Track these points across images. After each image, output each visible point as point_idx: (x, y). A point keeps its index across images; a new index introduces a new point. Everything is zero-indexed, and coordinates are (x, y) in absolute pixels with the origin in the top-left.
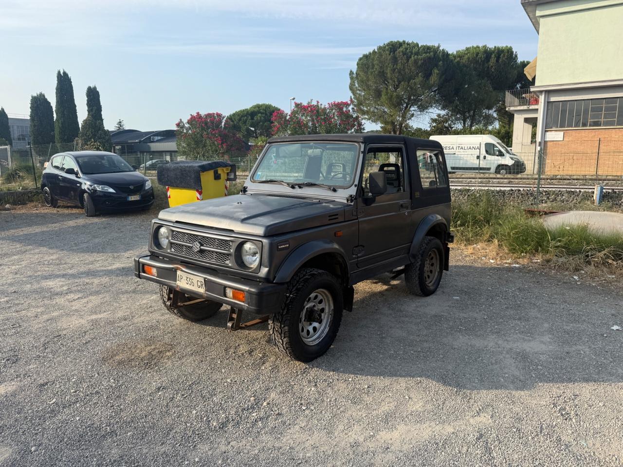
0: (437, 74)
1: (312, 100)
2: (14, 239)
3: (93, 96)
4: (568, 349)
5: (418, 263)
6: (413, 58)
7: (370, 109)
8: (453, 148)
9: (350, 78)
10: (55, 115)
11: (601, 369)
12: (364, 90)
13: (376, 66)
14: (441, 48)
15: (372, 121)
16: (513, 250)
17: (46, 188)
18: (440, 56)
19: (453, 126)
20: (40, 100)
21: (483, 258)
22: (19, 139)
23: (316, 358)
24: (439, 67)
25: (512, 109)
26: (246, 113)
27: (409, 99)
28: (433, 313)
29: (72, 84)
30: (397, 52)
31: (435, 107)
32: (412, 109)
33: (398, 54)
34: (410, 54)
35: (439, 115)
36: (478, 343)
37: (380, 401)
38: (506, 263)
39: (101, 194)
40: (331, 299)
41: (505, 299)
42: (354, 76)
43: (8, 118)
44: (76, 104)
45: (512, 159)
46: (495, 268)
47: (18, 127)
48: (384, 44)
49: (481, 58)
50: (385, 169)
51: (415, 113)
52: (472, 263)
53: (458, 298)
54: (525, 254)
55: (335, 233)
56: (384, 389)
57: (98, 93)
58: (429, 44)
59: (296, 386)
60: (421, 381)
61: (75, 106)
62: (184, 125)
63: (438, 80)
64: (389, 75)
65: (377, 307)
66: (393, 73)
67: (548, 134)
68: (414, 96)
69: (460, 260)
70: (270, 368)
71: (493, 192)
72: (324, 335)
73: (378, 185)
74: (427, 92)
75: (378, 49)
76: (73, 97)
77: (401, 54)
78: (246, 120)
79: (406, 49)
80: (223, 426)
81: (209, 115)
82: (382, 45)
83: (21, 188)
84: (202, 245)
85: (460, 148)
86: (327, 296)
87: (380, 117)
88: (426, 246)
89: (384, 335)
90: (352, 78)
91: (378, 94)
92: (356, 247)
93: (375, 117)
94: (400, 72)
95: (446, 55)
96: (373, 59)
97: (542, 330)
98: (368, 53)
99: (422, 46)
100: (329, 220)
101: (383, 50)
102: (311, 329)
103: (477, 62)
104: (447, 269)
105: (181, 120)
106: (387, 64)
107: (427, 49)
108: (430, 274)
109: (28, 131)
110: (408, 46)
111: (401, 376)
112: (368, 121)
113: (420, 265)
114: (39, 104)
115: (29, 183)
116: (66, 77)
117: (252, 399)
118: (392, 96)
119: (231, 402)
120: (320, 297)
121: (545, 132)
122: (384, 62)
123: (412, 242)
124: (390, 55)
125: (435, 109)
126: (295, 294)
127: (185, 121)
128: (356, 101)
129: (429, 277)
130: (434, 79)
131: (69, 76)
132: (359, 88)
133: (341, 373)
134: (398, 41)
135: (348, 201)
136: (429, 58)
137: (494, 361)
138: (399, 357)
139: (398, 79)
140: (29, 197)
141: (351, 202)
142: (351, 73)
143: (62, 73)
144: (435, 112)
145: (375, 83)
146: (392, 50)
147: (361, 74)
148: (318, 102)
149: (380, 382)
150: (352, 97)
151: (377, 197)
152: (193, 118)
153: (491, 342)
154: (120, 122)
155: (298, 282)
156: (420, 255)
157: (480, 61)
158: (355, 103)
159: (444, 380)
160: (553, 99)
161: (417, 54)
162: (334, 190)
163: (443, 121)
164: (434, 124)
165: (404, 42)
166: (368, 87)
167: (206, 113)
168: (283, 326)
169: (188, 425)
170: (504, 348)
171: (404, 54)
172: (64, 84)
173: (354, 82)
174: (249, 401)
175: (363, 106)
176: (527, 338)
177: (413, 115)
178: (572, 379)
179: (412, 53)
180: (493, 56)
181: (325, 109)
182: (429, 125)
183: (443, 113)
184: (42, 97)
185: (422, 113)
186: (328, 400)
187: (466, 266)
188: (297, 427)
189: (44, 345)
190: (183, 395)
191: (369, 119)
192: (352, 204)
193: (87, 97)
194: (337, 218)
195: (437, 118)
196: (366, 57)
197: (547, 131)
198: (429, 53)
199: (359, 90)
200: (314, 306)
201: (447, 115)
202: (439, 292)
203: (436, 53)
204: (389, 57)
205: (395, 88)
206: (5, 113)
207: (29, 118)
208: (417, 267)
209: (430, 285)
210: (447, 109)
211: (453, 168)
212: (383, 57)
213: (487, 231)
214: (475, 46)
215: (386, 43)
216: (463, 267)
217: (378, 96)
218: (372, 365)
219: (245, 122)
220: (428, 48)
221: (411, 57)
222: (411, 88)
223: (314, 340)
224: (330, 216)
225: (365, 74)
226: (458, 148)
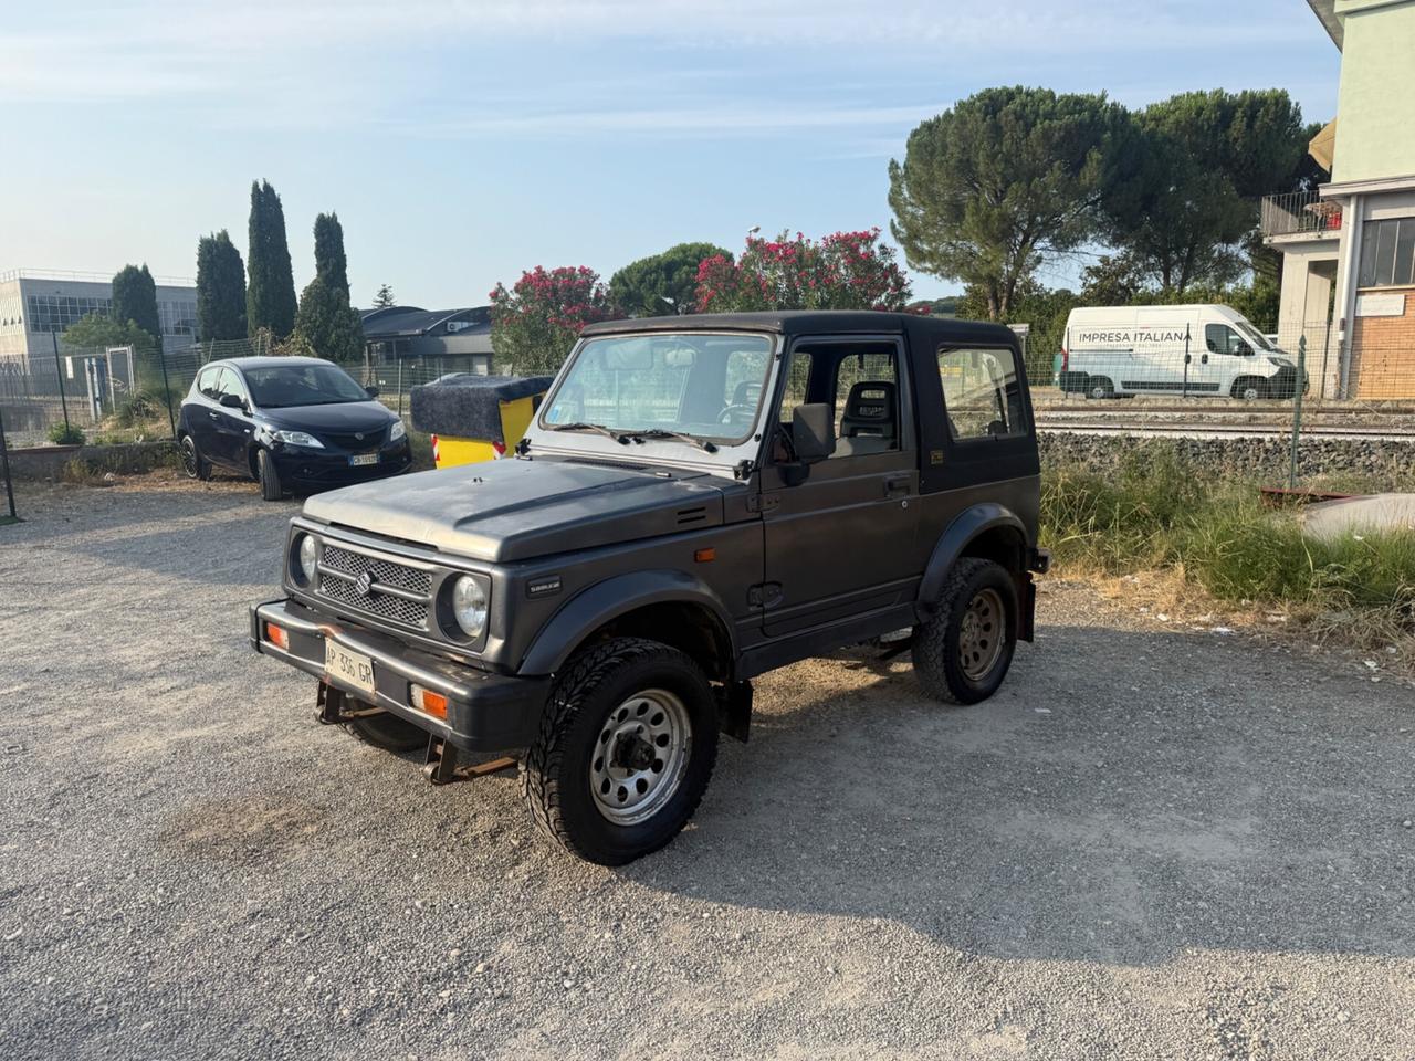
0: (1099, 162)
1: (787, 231)
2: (94, 551)
3: (329, 234)
4: (1295, 856)
5: (942, 623)
6: (1039, 126)
7: (936, 249)
8: (1127, 337)
9: (891, 177)
10: (247, 279)
11: (1369, 916)
12: (923, 203)
13: (951, 149)
14: (1109, 101)
15: (942, 275)
16: (1219, 591)
17: (188, 437)
18: (1106, 119)
19: (1140, 284)
20: (216, 246)
21: (1142, 609)
22: (177, 331)
23: (641, 855)
24: (1103, 147)
25: (1277, 239)
26: (655, 264)
27: (1032, 221)
28: (971, 748)
29: (283, 209)
30: (1002, 113)
31: (1094, 240)
32: (1039, 245)
33: (1004, 118)
34: (1032, 117)
35: (1104, 260)
36: (1059, 831)
37: (760, 975)
38: (1197, 623)
39: (294, 452)
40: (683, 712)
41: (1168, 716)
42: (901, 171)
43: (155, 287)
44: (290, 252)
45: (1274, 361)
46: (1165, 636)
47: (175, 304)
48: (972, 97)
49: (1210, 118)
50: (866, 394)
51: (1045, 254)
52: (1113, 621)
53: (1048, 711)
54: (1248, 601)
55: (696, 555)
56: (780, 944)
57: (339, 227)
58: (1080, 92)
59: (569, 926)
60: (879, 927)
61: (289, 257)
62: (507, 295)
63: (1100, 178)
64: (981, 168)
65: (837, 729)
66: (993, 162)
67: (1364, 299)
68: (1043, 215)
69: (1083, 613)
70: (526, 877)
71: (1194, 444)
72: (665, 801)
73: (814, 436)
74: (1075, 206)
75: (956, 108)
76: (285, 237)
77: (1011, 117)
78: (656, 280)
79: (1024, 105)
80: (364, 1016)
81: (562, 272)
82: (966, 99)
83: (142, 437)
84: (374, 580)
85: (1144, 336)
86: (672, 705)
87: (962, 265)
88: (963, 582)
89: (828, 803)
90: (894, 178)
91: (956, 212)
92: (760, 585)
93: (948, 266)
94: (1007, 161)
95: (1120, 116)
96: (945, 133)
97: (1239, 803)
98: (933, 120)
99: (1062, 98)
100: (680, 522)
101: (967, 110)
102: (631, 785)
103: (1198, 130)
104: (1028, 636)
105: (499, 284)
106: (977, 143)
107: (1076, 103)
108: (978, 649)
109: (194, 309)
110: (1029, 98)
111: (833, 912)
112: (934, 276)
113: (948, 629)
114: (216, 254)
115: (162, 428)
116: (270, 195)
117: (455, 952)
118: (989, 216)
119: (404, 959)
120: (655, 708)
121: (1357, 293)
122: (972, 136)
123: (923, 573)
124: (984, 120)
125: (1095, 244)
126: (578, 703)
127: (509, 286)
128: (903, 230)
129: (976, 656)
130: (1091, 173)
131: (276, 193)
132: (912, 201)
133: (690, 896)
134: (1005, 89)
135: (737, 474)
136: (1080, 125)
137: (1085, 883)
138: (846, 862)
139: (1004, 177)
140: (156, 457)
141: (745, 478)
142: (893, 165)
143: (261, 187)
144: (1095, 251)
145: (950, 186)
146: (991, 109)
147: (917, 167)
148: (800, 235)
149: (776, 924)
150: (896, 222)
151: (812, 466)
152: (527, 277)
153: (1094, 830)
154: (385, 291)
155: (588, 672)
156: (947, 605)
157: (1206, 127)
158: (901, 236)
159: (939, 929)
160: (1376, 214)
161: (1050, 116)
162: (711, 449)
163: (1114, 273)
164: (1094, 281)
165: (1019, 89)
166: (932, 196)
167: (556, 268)
168: (545, 779)
169: (286, 1011)
170: (1123, 848)
171: (1019, 116)
172: (267, 211)
173: (900, 186)
174: (444, 960)
175: (921, 241)
176: (1190, 822)
177: (1039, 260)
178: (1279, 942)
179: (1037, 115)
180: (1239, 114)
181: (816, 250)
182: (1081, 282)
183: (1114, 253)
184: (222, 240)
185: (1062, 254)
186: (634, 967)
187: (1095, 629)
188: (535, 1032)
189: (52, 798)
190: (301, 934)
191: (935, 271)
192: (747, 482)
193: (317, 236)
194: (703, 517)
195: (1100, 265)
196: (928, 127)
197: (1363, 293)
198: (1080, 112)
199: (912, 205)
200: (640, 730)
201: (1126, 257)
202: (1004, 693)
203: (1097, 112)
204: (983, 127)
205: (996, 196)
206: (149, 276)
207: (195, 285)
208: (939, 634)
209: (977, 675)
210: (1125, 244)
211: (1126, 385)
212: (970, 127)
213: (1160, 542)
214: (1194, 93)
215: (976, 92)
216: (1086, 631)
217: (957, 217)
218: (773, 879)
219: (653, 286)
220: (1078, 101)
221: (1034, 125)
222: (1035, 196)
223: (638, 813)
224: (679, 513)
225: (926, 168)
226: (1138, 336)
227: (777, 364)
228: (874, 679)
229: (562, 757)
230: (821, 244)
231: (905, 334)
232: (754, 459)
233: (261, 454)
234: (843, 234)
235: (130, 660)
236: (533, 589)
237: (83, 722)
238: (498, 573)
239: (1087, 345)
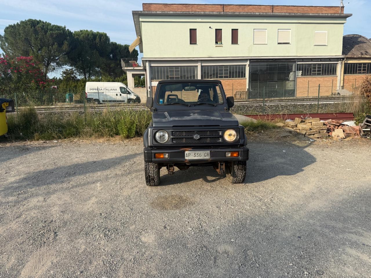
0: (67, 44)
6: (49, 32)
8: (102, 89)
13: (22, 34)
14: (66, 29)
18: (67, 33)
24: (68, 40)
25: (125, 68)
27: (49, 59)
33: (38, 28)
34: (46, 29)
49: (91, 37)
63: (68, 48)
66: (36, 40)
68: (53, 57)
77: (40, 28)
82: (24, 20)
94: (41, 41)
95: (70, 33)
98: (13, 25)
101: (25, 24)
103: (89, 40)
107: (58, 28)
121: (151, 82)
124: (31, 28)
130: (65, 47)
136: (61, 34)
139: (40, 45)
145: (23, 45)
146: (33, 25)
157: (90, 39)
160: (152, 65)
161: (52, 30)
164: (64, 75)
165: (40, 21)
166: (18, 48)
179: (48, 29)
180: (97, 37)
196: (11, 26)
198: (60, 30)
203: (64, 31)
214: (85, 30)
215: (27, 19)
221: (47, 32)
225: (14, 39)
239: (92, 91)
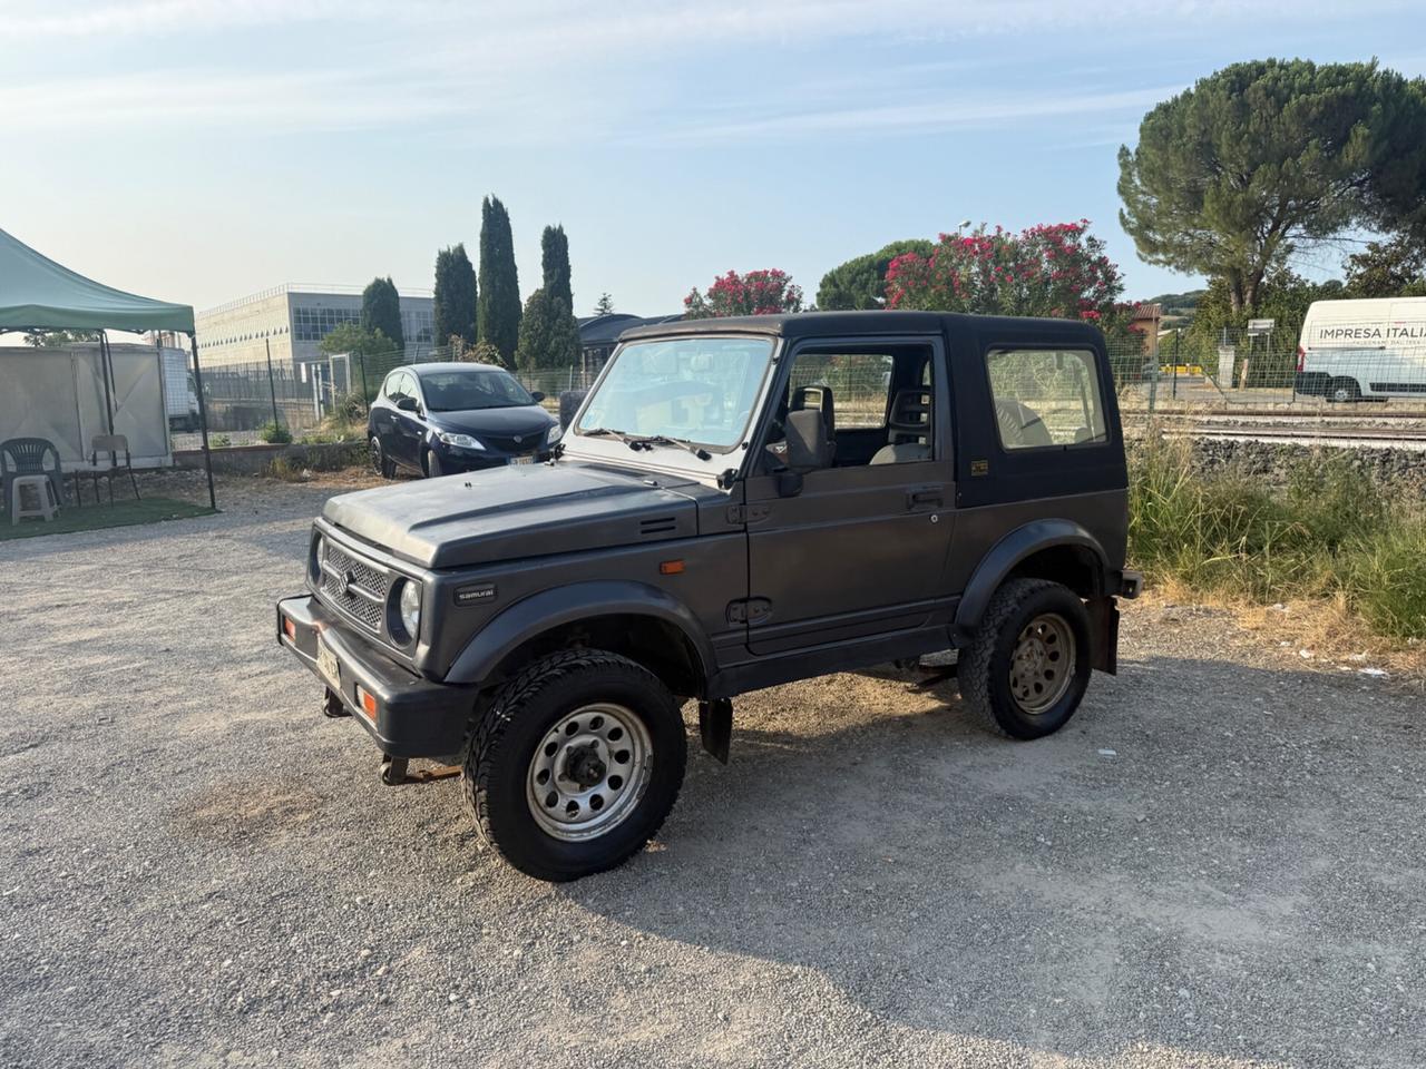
0: (1365, 138)
1: (984, 225)
3: (555, 246)
4: (1330, 947)
5: (986, 648)
6: (1294, 102)
7: (1171, 239)
8: (1378, 333)
9: (1121, 165)
10: (478, 290)
11: (1392, 1030)
12: (1156, 192)
13: (1190, 131)
14: (1380, 69)
15: (1177, 267)
16: (1380, 627)
17: (375, 438)
18: (1376, 90)
19: (1417, 273)
20: (452, 260)
21: (1283, 643)
22: (419, 339)
23: (589, 873)
24: (1371, 121)
27: (1283, 205)
28: (1000, 788)
29: (511, 222)
30: (1250, 89)
31: (1359, 224)
32: (1292, 231)
33: (1252, 95)
34: (1286, 92)
35: (1374, 247)
36: (1054, 888)
37: (646, 1012)
38: (1346, 663)
39: (459, 453)
40: (642, 729)
41: (1253, 768)
42: (1133, 158)
43: (398, 298)
44: (516, 263)
47: (418, 314)
48: (1216, 73)
51: (1297, 242)
52: (1244, 655)
53: (1114, 753)
54: (1415, 640)
55: (660, 567)
56: (682, 983)
57: (565, 239)
58: (1344, 61)
59: (487, 938)
60: (796, 976)
61: (515, 268)
62: (701, 301)
63: (1367, 153)
64: (1224, 150)
65: (863, 757)
66: (1238, 144)
68: (1296, 199)
69: (1210, 644)
70: (472, 884)
72: (620, 819)
73: (805, 444)
74: (1337, 187)
75: (1197, 87)
76: (512, 249)
77: (1261, 93)
79: (1276, 80)
80: (253, 1005)
81: (755, 276)
82: (1208, 75)
83: (342, 437)
85: (1398, 332)
86: (631, 721)
87: (1200, 256)
88: (1015, 606)
89: (813, 835)
90: (1124, 165)
91: (1195, 198)
92: (744, 601)
93: (1185, 258)
94: (1255, 142)
95: (1393, 85)
96: (1183, 114)
97: (1292, 877)
98: (1170, 101)
99: (1323, 68)
100: (643, 532)
101: (1210, 89)
102: (584, 804)
104: (1110, 665)
105: (695, 289)
106: (1220, 123)
107: (1339, 74)
108: (1042, 680)
109: (431, 321)
110: (1283, 72)
111: (756, 955)
112: (1167, 267)
113: (993, 655)
114: (452, 267)
115: (360, 430)
116: (499, 209)
117: (365, 952)
118: (1231, 203)
119: (318, 953)
120: (611, 723)
122: (1214, 117)
123: (962, 594)
124: (1229, 98)
125: (1361, 229)
126: (512, 713)
127: (703, 292)
128: (1134, 220)
129: (1038, 688)
130: (1357, 148)
131: (505, 207)
132: (1144, 189)
133: (619, 920)
134: (1255, 63)
135: (720, 483)
136: (1344, 98)
137: (1055, 952)
138: (799, 901)
139: (1251, 159)
140: (352, 455)
141: (727, 488)
142: (1124, 152)
143: (491, 202)
144: (1360, 237)
145: (1187, 172)
146: (1237, 86)
147: (1151, 153)
148: (999, 229)
149: (687, 959)
150: (1125, 211)
152: (720, 284)
153: (1086, 896)
154: (605, 299)
155: (529, 683)
156: (994, 630)
158: (1131, 226)
159: (858, 989)
161: (1306, 90)
162: (704, 456)
163: (1386, 261)
164: (1361, 270)
165: (1272, 63)
166: (1168, 184)
167: (750, 271)
169: (191, 991)
170: (1120, 916)
171: (1269, 92)
172: (496, 222)
173: (1130, 174)
174: (352, 959)
175: (1154, 231)
176: (1219, 895)
177: (1290, 249)
178: (1259, 1048)
179: (1292, 89)
181: (1015, 245)
182: (1345, 272)
183: (1385, 239)
184: (458, 253)
185: (1321, 241)
186: (525, 988)
187: (1218, 663)
188: (398, 1043)
189: (108, 769)
190: (240, 919)
191: (1169, 264)
192: (729, 492)
193: (544, 248)
194: (673, 528)
195: (1368, 252)
196: (1164, 109)
198: (1344, 84)
199: (1144, 193)
200: (594, 744)
201: (1400, 243)
203: (1365, 81)
204: (1227, 105)
205: (1242, 180)
206: (393, 287)
207: (433, 296)
208: (983, 661)
209: (1035, 708)
210: (1398, 228)
211: (1376, 387)
212: (1212, 105)
213: (1323, 567)
215: (1220, 69)
216: (1204, 664)
217: (1195, 204)
218: (712, 913)
220: (1342, 72)
221: (1288, 100)
222: (1287, 178)
223: (588, 830)
224: (643, 523)
225: (1160, 153)
226: (1392, 332)
227: (773, 367)
228: (934, 704)
229: (491, 768)
230: (1020, 237)
231: (944, 334)
232: (738, 469)
233: (430, 454)
234: (1045, 227)
235: (238, 644)
236: (462, 597)
237: (173, 699)
238: (429, 578)
239: (1330, 342)
